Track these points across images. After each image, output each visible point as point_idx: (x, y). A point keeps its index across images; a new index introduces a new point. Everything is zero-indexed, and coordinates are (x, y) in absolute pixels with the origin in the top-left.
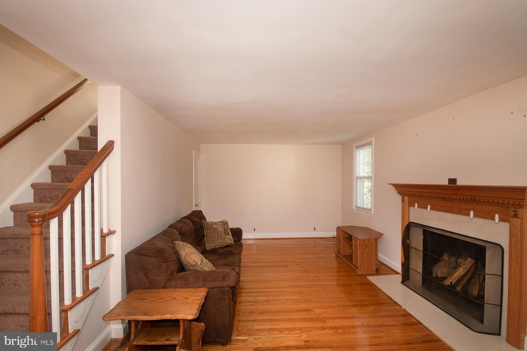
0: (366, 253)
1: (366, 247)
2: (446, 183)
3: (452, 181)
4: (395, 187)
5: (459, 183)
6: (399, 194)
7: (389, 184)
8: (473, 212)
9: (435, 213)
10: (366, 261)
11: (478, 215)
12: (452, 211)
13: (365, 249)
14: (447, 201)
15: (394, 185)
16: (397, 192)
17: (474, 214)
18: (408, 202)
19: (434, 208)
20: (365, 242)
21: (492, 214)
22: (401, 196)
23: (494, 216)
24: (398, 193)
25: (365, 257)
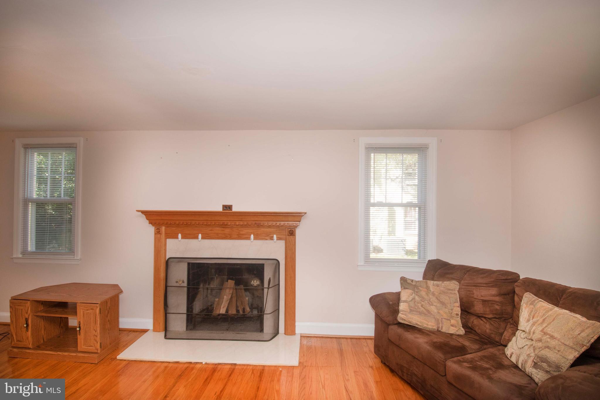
0: (109, 321)
1: (108, 313)
2: (220, 209)
3: (228, 208)
4: (145, 215)
5: (234, 209)
6: (151, 225)
7: (137, 211)
8: (254, 236)
9: (207, 242)
10: (109, 333)
11: (258, 238)
12: (230, 238)
13: (107, 317)
14: (223, 227)
15: (143, 212)
16: (148, 221)
17: (254, 238)
18: (165, 233)
19: (208, 237)
20: (107, 304)
21: (270, 236)
22: (154, 227)
23: (273, 237)
24: (151, 223)
25: (107, 328)
